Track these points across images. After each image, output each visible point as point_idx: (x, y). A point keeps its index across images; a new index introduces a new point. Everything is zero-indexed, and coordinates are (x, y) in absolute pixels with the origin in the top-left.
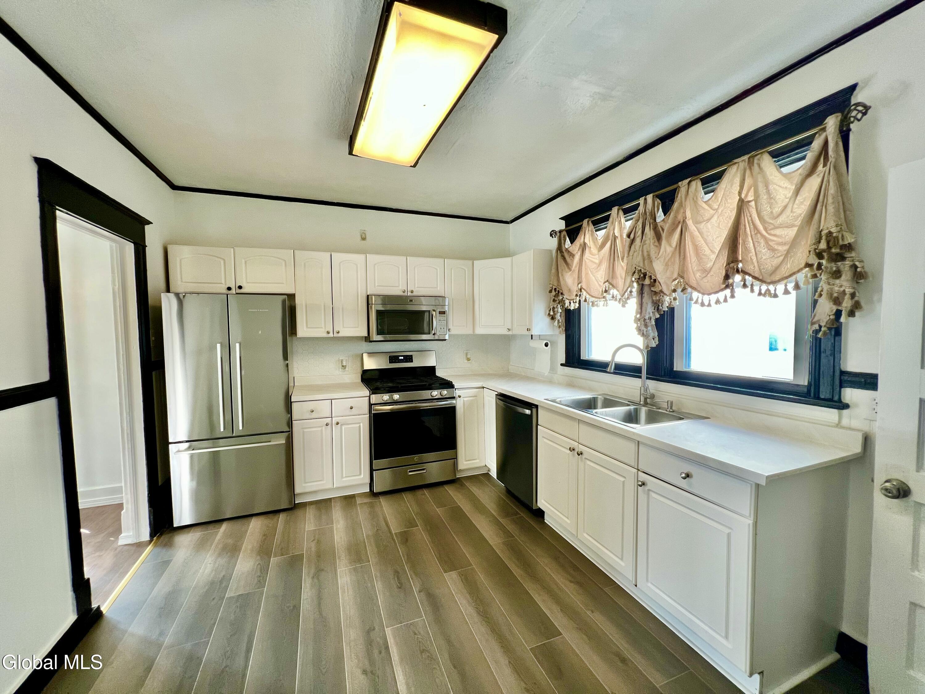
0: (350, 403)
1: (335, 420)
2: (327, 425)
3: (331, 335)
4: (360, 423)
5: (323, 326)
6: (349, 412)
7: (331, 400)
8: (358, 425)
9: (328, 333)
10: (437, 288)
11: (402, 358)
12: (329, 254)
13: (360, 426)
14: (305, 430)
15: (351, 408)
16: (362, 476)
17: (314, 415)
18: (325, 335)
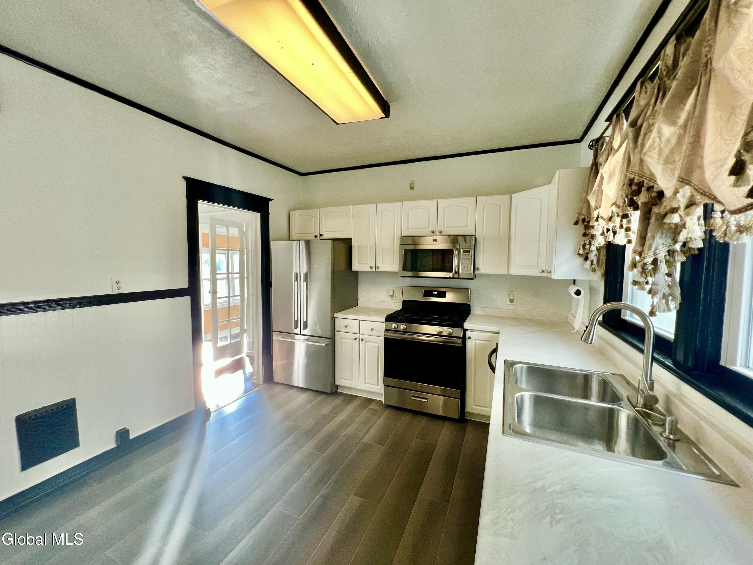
0: (373, 325)
1: (361, 337)
2: (355, 339)
3: (374, 270)
4: (379, 343)
5: (369, 263)
6: (370, 332)
7: (359, 320)
8: (378, 344)
9: (371, 268)
10: (467, 226)
11: (436, 293)
12: (375, 205)
13: (378, 346)
14: (342, 340)
15: (372, 330)
16: (379, 387)
17: (348, 330)
18: (369, 270)
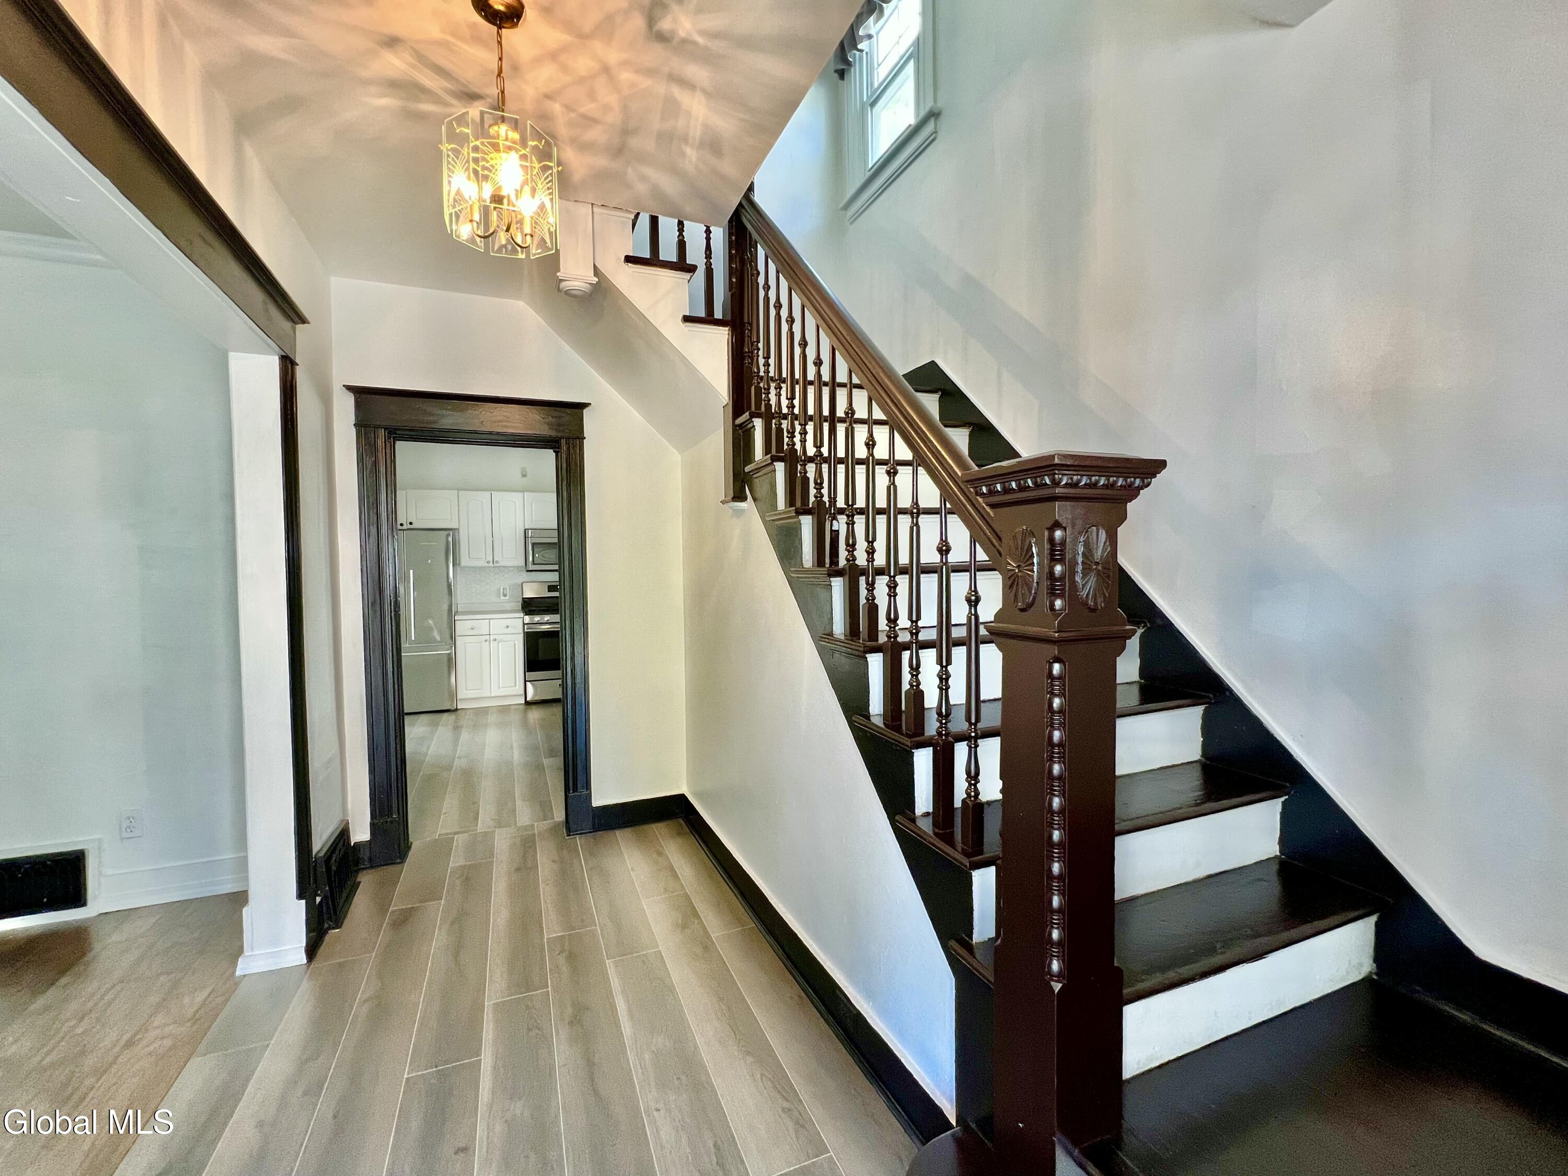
0: (505, 623)
1: (492, 637)
2: (485, 641)
3: (491, 564)
4: (515, 640)
5: (484, 557)
6: (505, 630)
7: (488, 620)
9: (488, 562)
12: (489, 493)
13: (515, 644)
14: (467, 645)
15: (507, 627)
16: (517, 688)
17: (474, 632)
18: (485, 564)
